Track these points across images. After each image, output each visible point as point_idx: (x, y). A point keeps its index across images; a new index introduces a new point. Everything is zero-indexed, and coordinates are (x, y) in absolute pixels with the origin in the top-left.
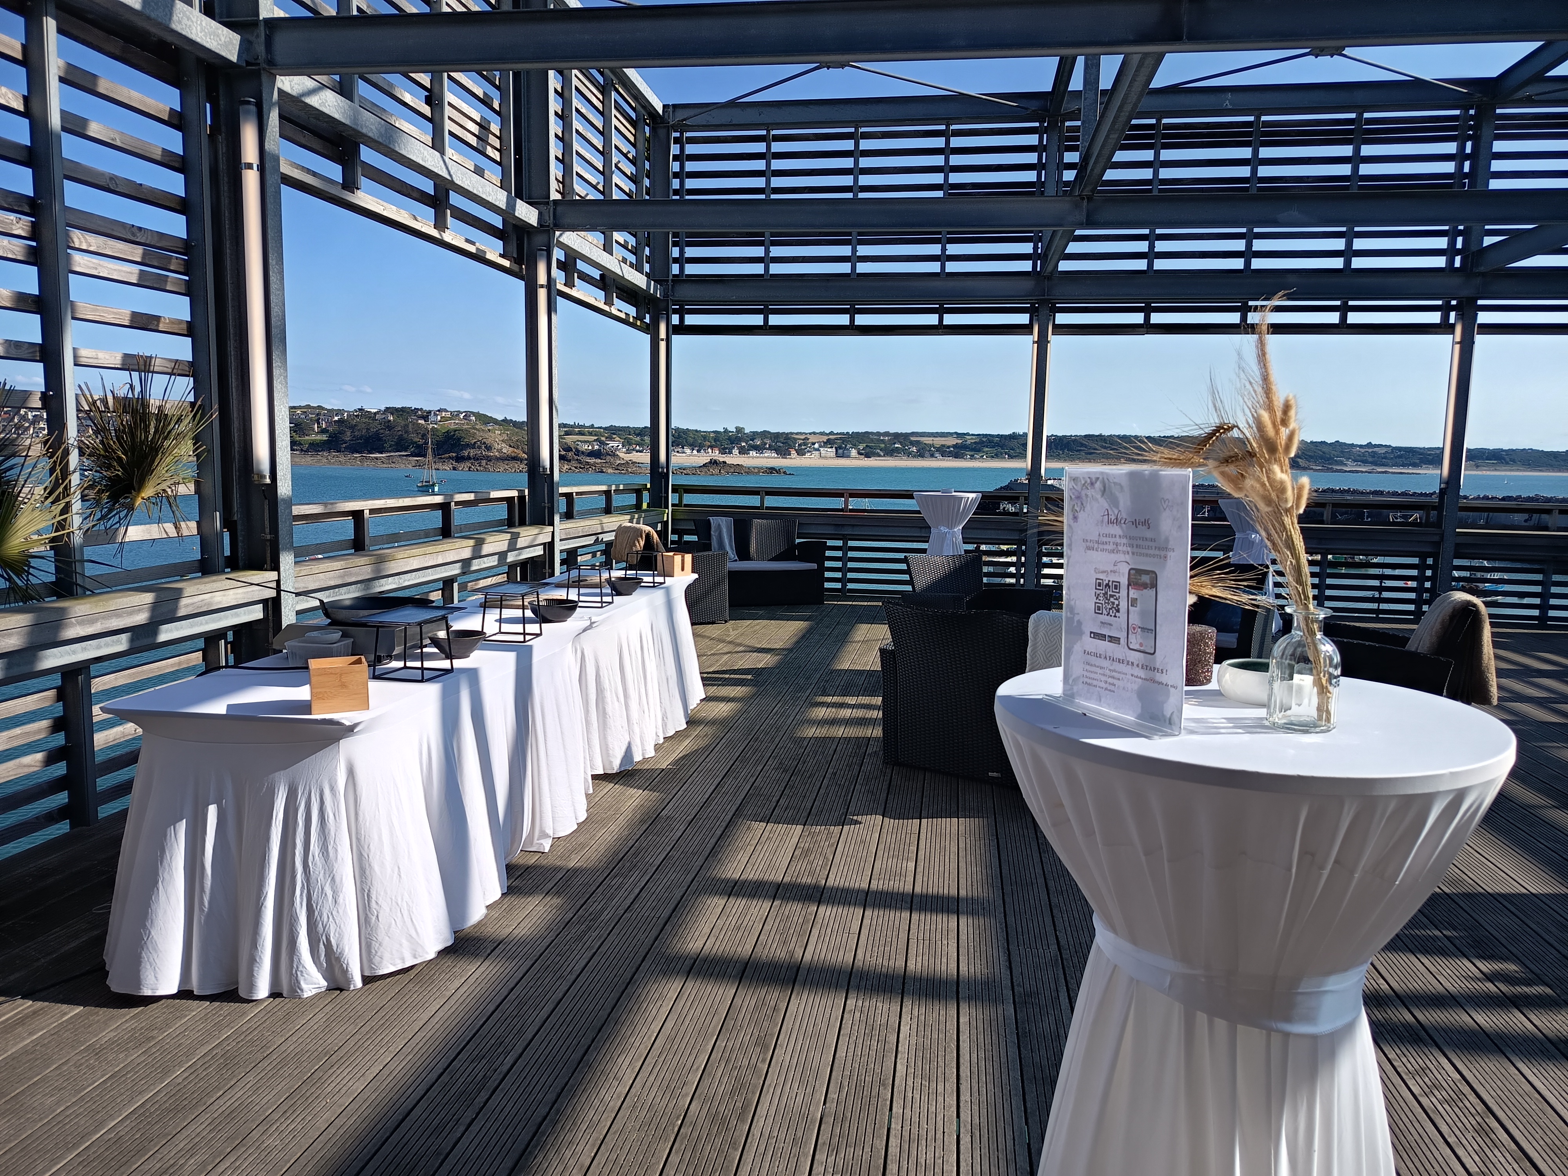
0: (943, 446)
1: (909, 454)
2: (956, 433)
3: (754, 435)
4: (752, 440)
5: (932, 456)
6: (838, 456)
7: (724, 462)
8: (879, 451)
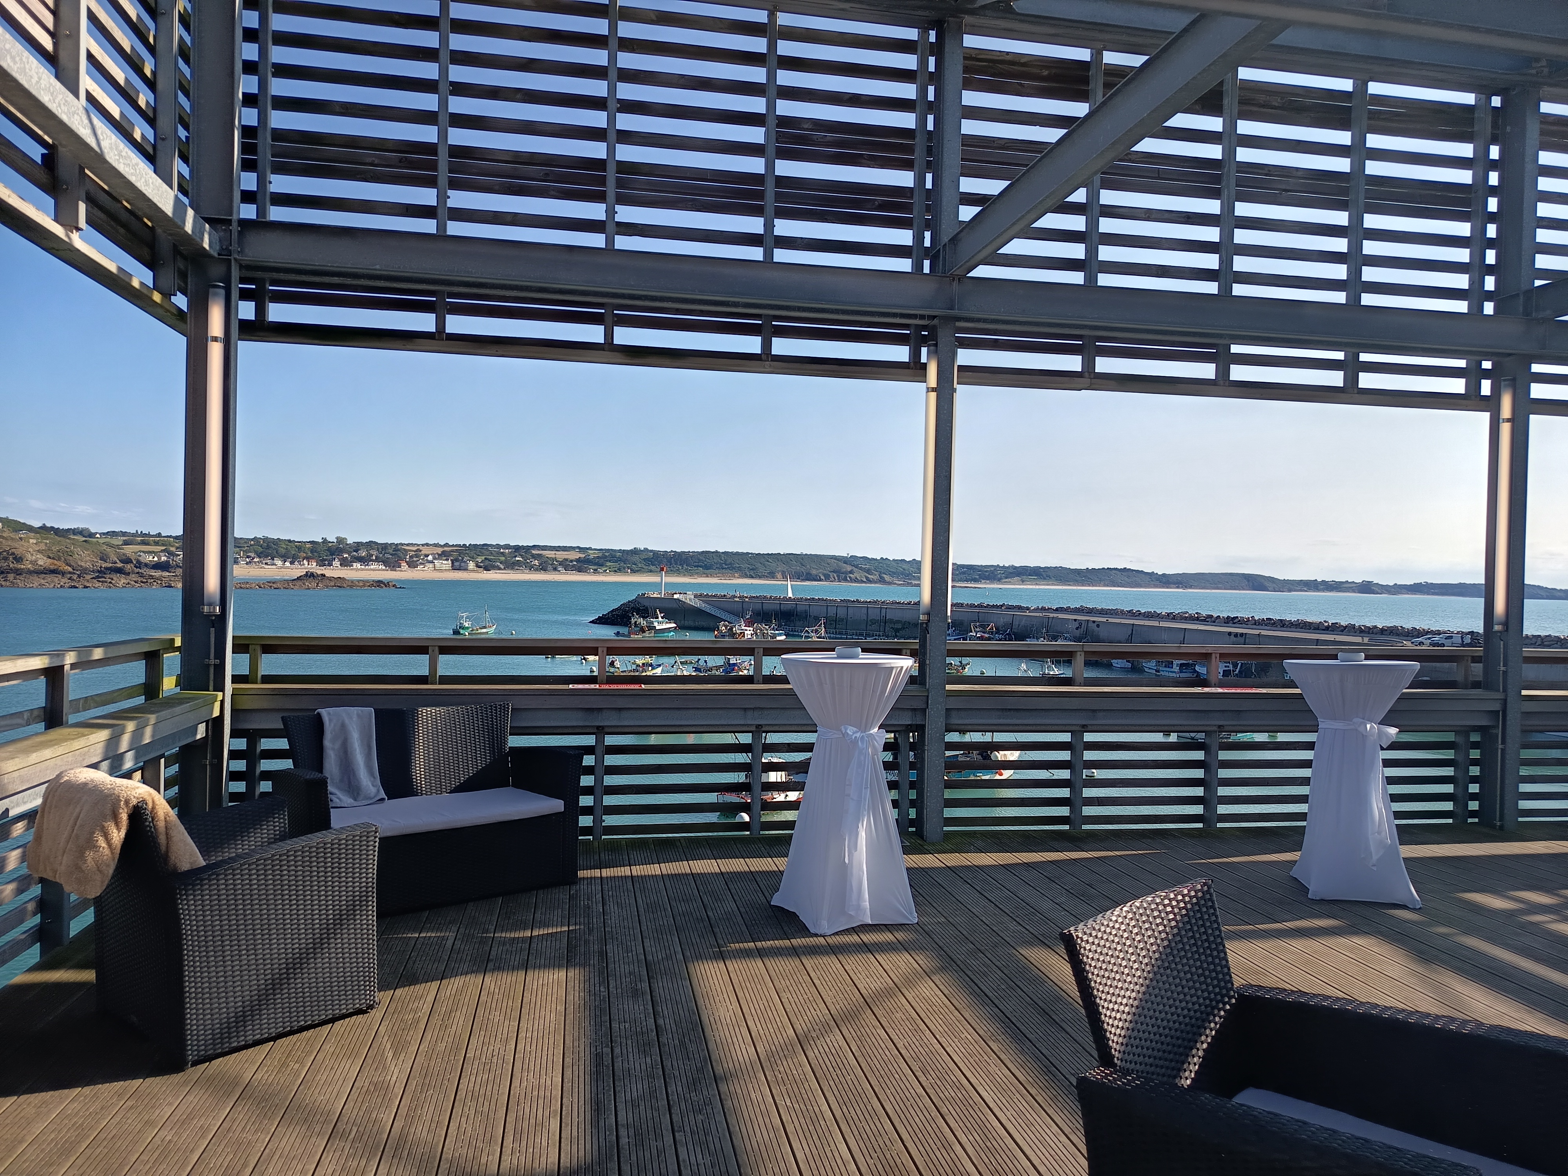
0: (566, 560)
1: (531, 568)
2: (578, 547)
3: (358, 546)
4: (356, 551)
5: (555, 569)
6: (454, 568)
7: (323, 575)
8: (499, 564)
